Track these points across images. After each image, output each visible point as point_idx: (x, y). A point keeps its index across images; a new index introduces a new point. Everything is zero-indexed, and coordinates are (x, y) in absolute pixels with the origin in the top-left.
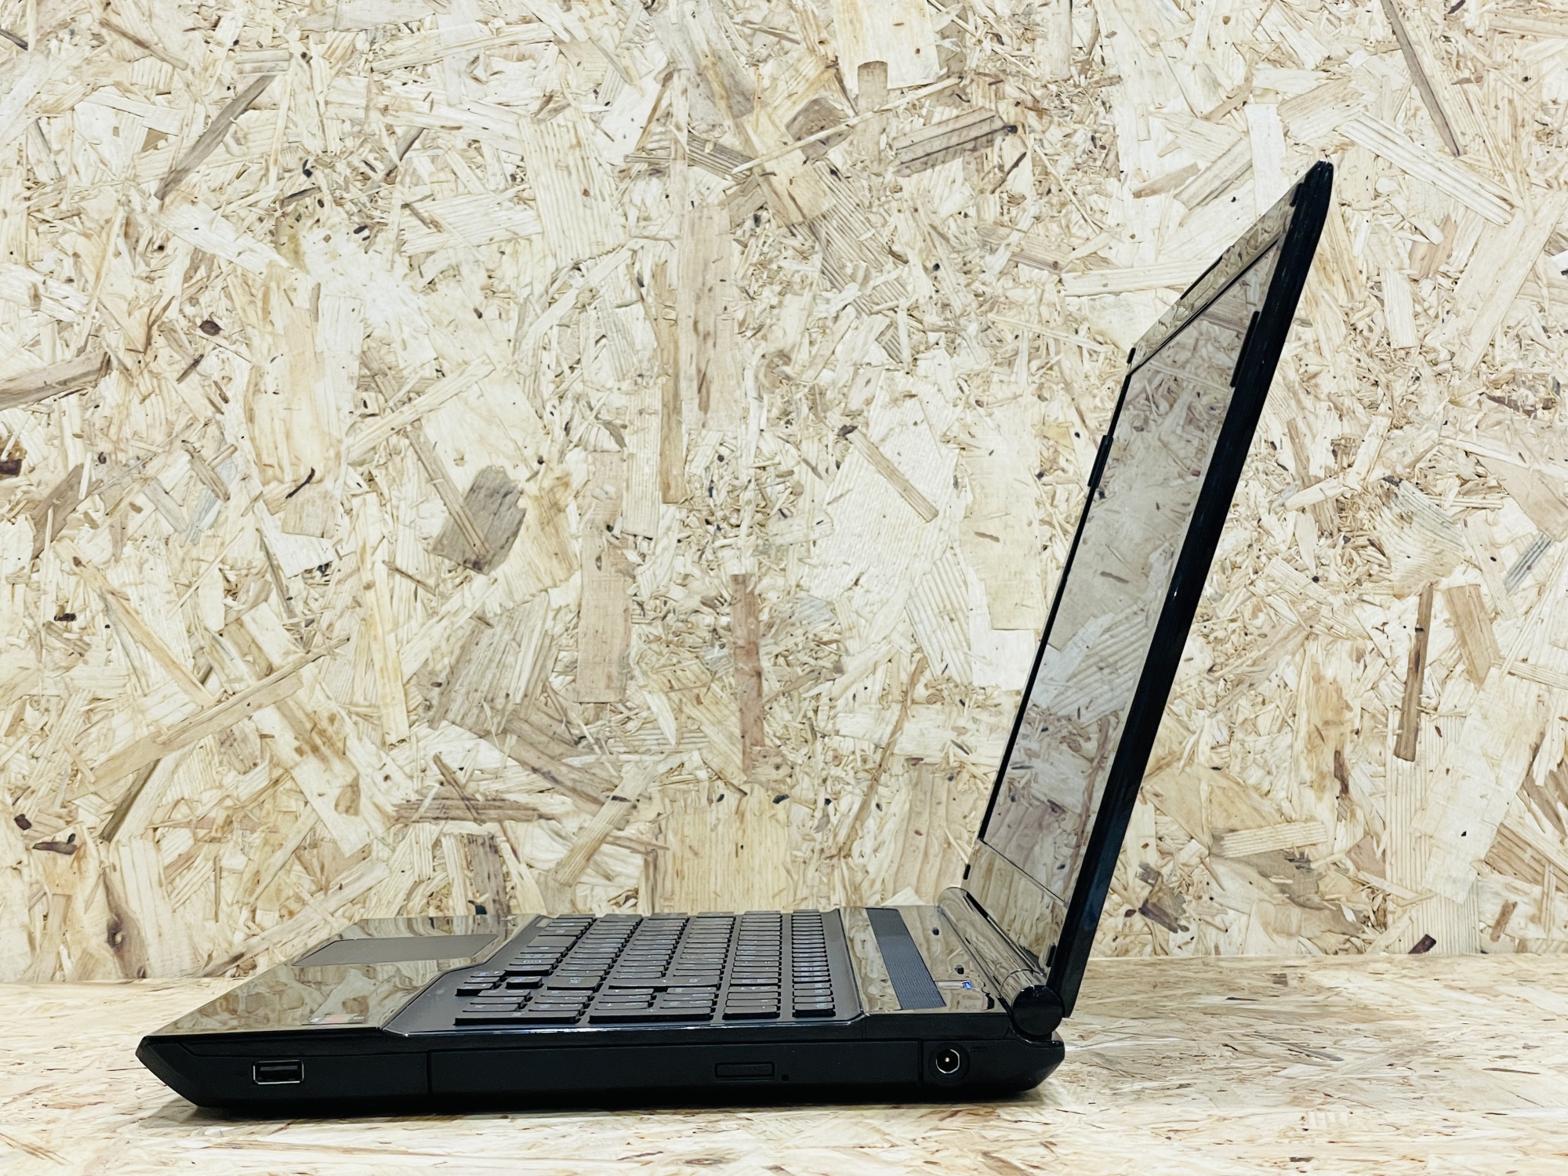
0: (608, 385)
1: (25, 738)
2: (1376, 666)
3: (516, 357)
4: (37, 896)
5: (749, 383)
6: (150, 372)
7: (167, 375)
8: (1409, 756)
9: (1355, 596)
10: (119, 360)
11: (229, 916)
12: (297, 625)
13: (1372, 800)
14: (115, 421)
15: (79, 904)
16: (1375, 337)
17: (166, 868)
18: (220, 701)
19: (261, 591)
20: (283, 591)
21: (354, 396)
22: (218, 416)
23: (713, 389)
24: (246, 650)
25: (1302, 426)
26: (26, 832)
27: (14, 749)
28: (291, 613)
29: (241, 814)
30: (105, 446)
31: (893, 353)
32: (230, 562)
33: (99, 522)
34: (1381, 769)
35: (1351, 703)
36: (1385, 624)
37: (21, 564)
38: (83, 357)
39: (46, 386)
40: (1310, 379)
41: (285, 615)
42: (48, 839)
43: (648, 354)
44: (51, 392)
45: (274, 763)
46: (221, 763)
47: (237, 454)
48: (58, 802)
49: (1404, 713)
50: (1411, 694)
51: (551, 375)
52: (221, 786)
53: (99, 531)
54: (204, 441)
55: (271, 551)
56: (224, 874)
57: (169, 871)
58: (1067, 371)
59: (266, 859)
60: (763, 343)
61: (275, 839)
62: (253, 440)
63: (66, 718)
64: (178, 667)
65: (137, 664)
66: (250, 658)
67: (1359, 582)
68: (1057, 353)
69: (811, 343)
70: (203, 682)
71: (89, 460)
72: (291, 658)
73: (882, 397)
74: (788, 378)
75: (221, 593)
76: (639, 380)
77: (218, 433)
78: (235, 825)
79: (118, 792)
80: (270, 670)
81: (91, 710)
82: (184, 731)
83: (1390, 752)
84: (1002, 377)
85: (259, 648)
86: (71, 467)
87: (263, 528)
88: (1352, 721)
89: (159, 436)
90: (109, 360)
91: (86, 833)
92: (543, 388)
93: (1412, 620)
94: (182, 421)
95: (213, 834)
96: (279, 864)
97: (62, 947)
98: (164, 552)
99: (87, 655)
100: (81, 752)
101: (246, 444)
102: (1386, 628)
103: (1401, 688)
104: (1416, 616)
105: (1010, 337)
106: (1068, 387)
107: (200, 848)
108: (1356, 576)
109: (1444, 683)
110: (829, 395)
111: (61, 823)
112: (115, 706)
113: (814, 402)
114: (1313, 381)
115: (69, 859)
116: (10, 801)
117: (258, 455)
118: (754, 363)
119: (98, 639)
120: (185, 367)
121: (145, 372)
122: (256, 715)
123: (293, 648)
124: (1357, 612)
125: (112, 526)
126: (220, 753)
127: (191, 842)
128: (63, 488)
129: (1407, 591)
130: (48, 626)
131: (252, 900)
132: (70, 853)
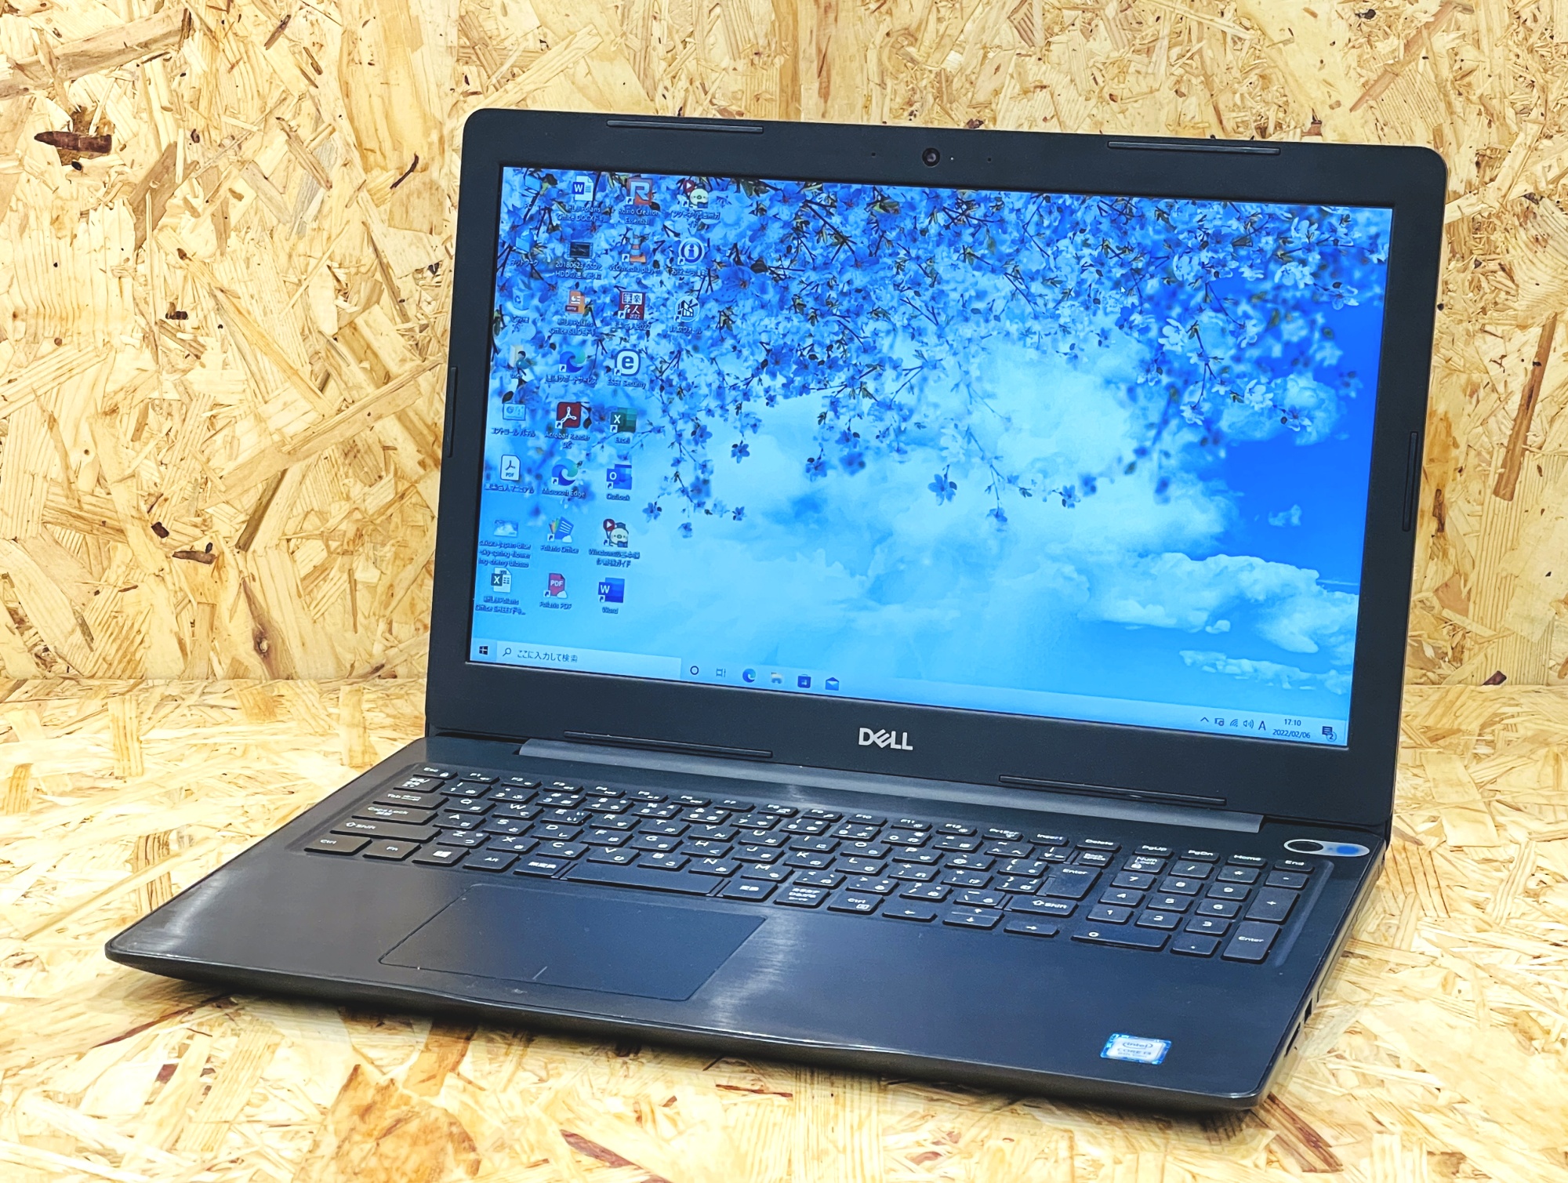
0: (723, 65)
1: (152, 445)
2: (1489, 402)
3: (625, 27)
4: (181, 604)
5: (872, 66)
6: (236, 34)
7: (253, 38)
8: (1508, 495)
9: (1478, 326)
10: (201, 19)
11: (367, 628)
12: (411, 330)
13: (1466, 539)
14: (204, 92)
15: (223, 610)
16: (1538, 29)
17: (304, 579)
18: (340, 411)
19: (372, 291)
20: (394, 292)
21: (454, 69)
22: (312, 88)
23: (833, 73)
24: (363, 356)
25: (1447, 131)
26: (164, 540)
27: (142, 455)
28: (405, 318)
29: (371, 527)
30: (197, 122)
31: (1025, 32)
32: (338, 258)
33: (200, 210)
34: (1479, 508)
35: (1458, 439)
36: (1503, 357)
37: (126, 254)
38: (161, 13)
39: (126, 49)
40: (1463, 77)
41: (398, 320)
42: (187, 548)
43: (765, 27)
44: (132, 56)
45: (399, 476)
46: (347, 477)
47: (336, 135)
48: (193, 511)
49: (1510, 451)
50: (1518, 433)
51: (661, 50)
52: (348, 498)
53: (201, 219)
54: (299, 120)
55: (379, 247)
56: (359, 587)
57: (307, 582)
58: (1208, 62)
59: (398, 573)
60: (888, 18)
61: (406, 553)
62: (351, 120)
63: (190, 422)
64: (296, 372)
65: (254, 368)
66: (366, 365)
67: (1484, 310)
68: (1200, 40)
69: (939, 20)
70: (322, 390)
71: (182, 138)
72: (409, 366)
73: (1012, 88)
74: (912, 60)
75: (331, 293)
76: (756, 58)
77: (314, 110)
78: (366, 538)
79: (250, 501)
80: (388, 378)
81: (214, 417)
82: (307, 440)
83: (1489, 491)
84: (1140, 67)
85: (375, 355)
86: (164, 147)
87: (370, 221)
88: (1457, 459)
89: (251, 111)
90: (190, 18)
91: (222, 542)
92: (654, 65)
93: (1531, 353)
94: (276, 95)
95: (345, 547)
96: (411, 577)
97: (212, 653)
98: (269, 246)
99: (203, 357)
100: (209, 460)
101: (344, 123)
102: (1505, 362)
103: (1510, 424)
104: (1535, 349)
105: (1152, 19)
106: (1208, 82)
107: (335, 560)
108: (1482, 304)
109: (1552, 421)
110: (956, 84)
111: (197, 532)
112: (236, 413)
113: (939, 90)
114: (1467, 80)
115: (207, 568)
116: (144, 508)
117: (358, 138)
118: (878, 42)
119: (211, 342)
120: (272, 29)
121: (230, 34)
122: (378, 426)
123: (408, 355)
124: (1477, 344)
125: (213, 215)
126: (344, 464)
127: (325, 554)
128: (159, 169)
129: (1530, 321)
130: (161, 324)
131: (388, 613)
132: (210, 563)
